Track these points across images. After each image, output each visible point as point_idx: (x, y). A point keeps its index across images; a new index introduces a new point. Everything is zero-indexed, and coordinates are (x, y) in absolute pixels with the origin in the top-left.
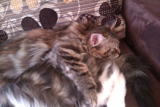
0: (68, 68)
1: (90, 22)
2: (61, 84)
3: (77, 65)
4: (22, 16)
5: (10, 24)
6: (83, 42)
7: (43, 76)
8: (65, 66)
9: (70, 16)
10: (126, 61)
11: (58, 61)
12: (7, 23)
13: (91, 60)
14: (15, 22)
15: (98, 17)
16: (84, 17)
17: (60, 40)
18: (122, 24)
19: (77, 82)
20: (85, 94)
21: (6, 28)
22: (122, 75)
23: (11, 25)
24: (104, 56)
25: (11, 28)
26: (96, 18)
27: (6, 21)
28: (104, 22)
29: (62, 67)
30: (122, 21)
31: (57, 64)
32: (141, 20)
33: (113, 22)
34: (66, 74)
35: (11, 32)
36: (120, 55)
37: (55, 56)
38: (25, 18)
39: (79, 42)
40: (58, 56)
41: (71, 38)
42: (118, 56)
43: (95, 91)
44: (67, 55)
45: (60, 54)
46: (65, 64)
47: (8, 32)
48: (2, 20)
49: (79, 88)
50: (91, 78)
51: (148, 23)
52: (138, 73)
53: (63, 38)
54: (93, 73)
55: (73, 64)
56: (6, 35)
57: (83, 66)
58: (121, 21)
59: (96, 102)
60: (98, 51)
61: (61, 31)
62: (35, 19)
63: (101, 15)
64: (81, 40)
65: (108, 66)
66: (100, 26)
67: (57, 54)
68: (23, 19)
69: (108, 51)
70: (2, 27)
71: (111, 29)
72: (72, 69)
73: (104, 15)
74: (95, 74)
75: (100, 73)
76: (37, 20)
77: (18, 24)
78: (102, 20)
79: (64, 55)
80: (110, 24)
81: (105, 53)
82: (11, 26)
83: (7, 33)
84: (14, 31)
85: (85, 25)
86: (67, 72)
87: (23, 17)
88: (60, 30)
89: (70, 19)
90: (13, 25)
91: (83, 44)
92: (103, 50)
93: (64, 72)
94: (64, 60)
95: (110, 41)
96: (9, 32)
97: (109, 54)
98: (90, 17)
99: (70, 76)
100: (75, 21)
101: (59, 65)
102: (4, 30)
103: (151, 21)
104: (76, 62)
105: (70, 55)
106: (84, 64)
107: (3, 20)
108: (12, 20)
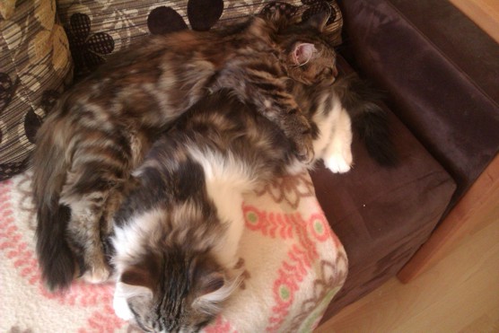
0: (268, 103)
1: (284, 16)
2: (258, 129)
3: (282, 97)
4: (151, 4)
5: (123, 21)
6: (280, 57)
7: (229, 116)
8: (263, 100)
9: (247, 5)
10: (350, 89)
11: (247, 93)
12: (117, 17)
13: (298, 88)
14: (135, 16)
15: (298, 8)
16: (273, 8)
17: (239, 55)
18: (337, 18)
19: (285, 124)
20: (298, 142)
21: (112, 29)
22: (344, 111)
23: (126, 22)
24: (315, 81)
25: (124, 28)
26: (294, 9)
27: (114, 15)
28: (306, 16)
29: (257, 102)
30: (338, 14)
31: (246, 97)
32: (373, 14)
33: (324, 16)
34: (264, 113)
35: (123, 36)
36: (337, 78)
37: (243, 85)
38: (157, 8)
39: (275, 57)
40: (247, 83)
41: (259, 51)
42: (334, 79)
43: (310, 136)
44: (263, 82)
45: (250, 80)
46: (263, 97)
47: (115, 36)
48: (103, 11)
49: (287, 133)
50: (303, 117)
51: (385, 21)
52: (369, 107)
53: (242, 51)
54: (303, 110)
55: (275, 97)
56: (111, 42)
57: (289, 99)
58: (335, 13)
59: (314, 153)
60: (306, 73)
61: (234, 36)
62: (178, 12)
63: (304, 4)
64: (277, 54)
65: (324, 97)
66: (300, 23)
67: (246, 80)
68: (153, 11)
69: (321, 73)
70: (104, 26)
71: (322, 30)
72: (274, 104)
73: (308, 4)
74: (307, 112)
75: (313, 109)
76: (181, 12)
77: (140, 20)
78: (305, 13)
79: (257, 82)
80: (319, 21)
81: (317, 76)
82: (124, 25)
83: (114, 38)
84: (129, 34)
85: (276, 24)
86: (267, 110)
87: (153, 7)
88: (230, 34)
89: (246, 11)
90: (130, 21)
91: (281, 61)
92: (313, 72)
93: (261, 110)
94: (260, 90)
95: (324, 54)
96: (119, 37)
97: (323, 77)
98: (283, 7)
99: (271, 115)
100: (256, 15)
101: (251, 99)
102: (109, 33)
103: (391, 18)
104: (278, 93)
105: (267, 82)
106: (290, 96)
107: (108, 12)
108: (128, 12)
